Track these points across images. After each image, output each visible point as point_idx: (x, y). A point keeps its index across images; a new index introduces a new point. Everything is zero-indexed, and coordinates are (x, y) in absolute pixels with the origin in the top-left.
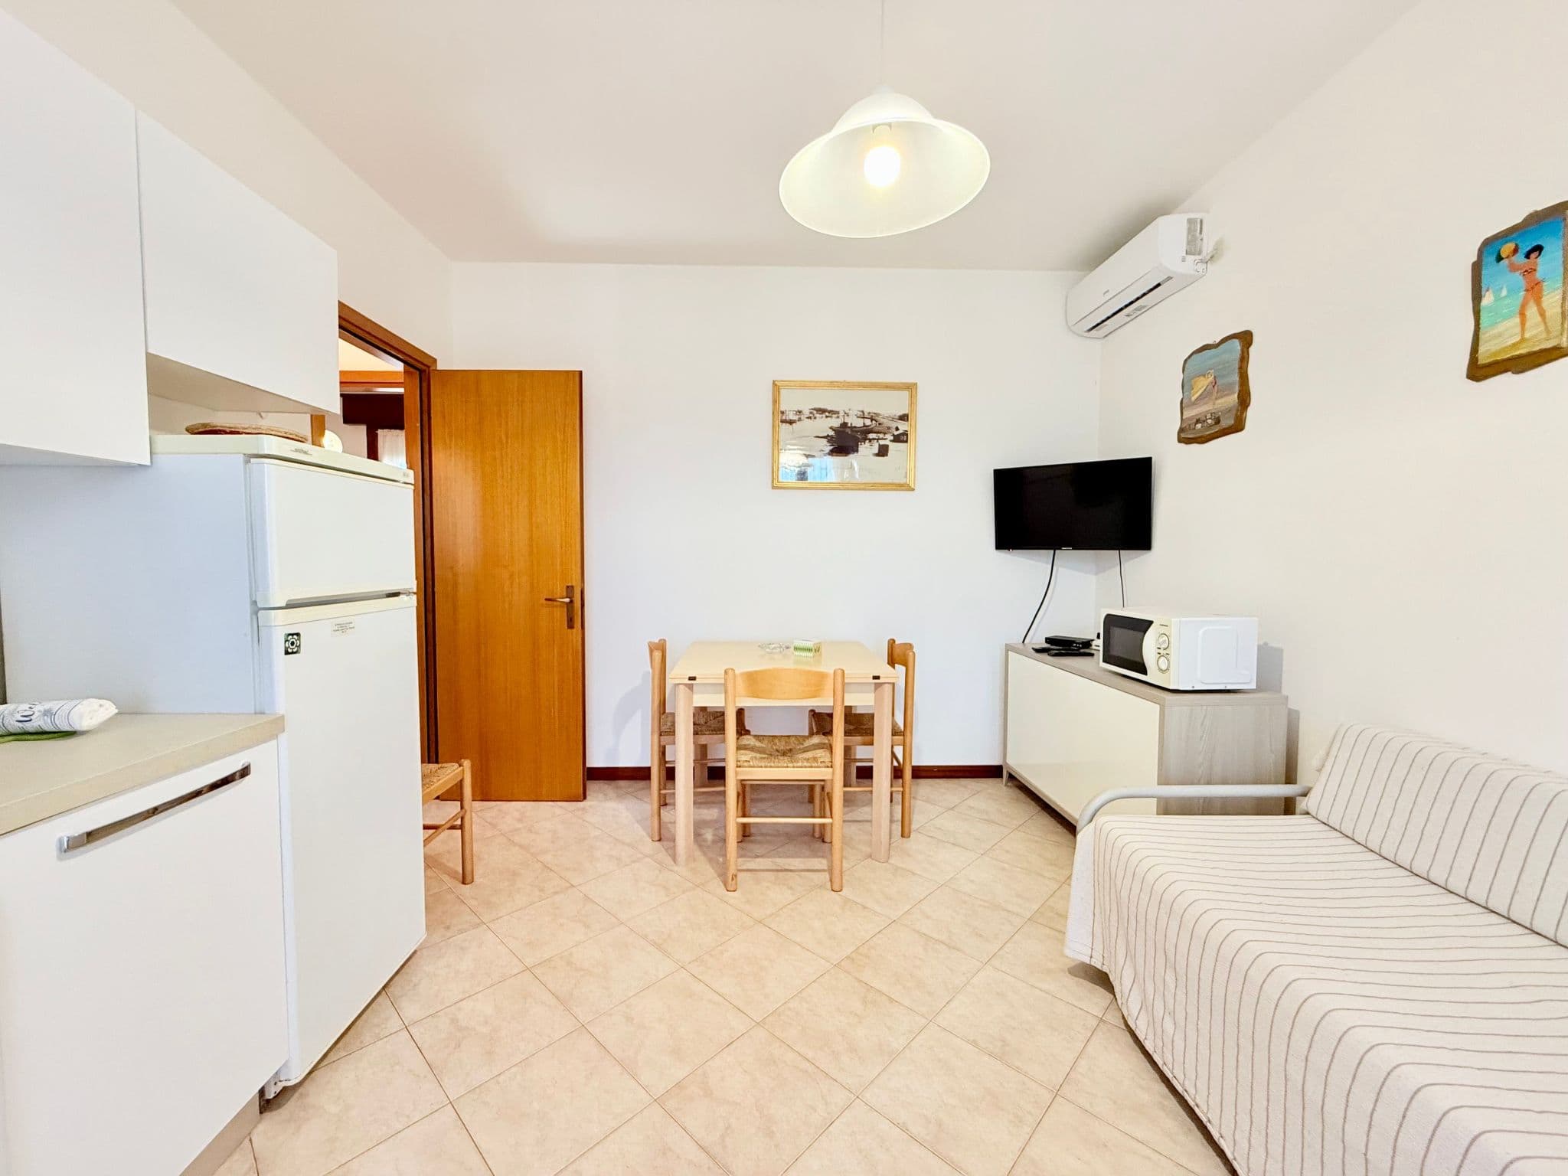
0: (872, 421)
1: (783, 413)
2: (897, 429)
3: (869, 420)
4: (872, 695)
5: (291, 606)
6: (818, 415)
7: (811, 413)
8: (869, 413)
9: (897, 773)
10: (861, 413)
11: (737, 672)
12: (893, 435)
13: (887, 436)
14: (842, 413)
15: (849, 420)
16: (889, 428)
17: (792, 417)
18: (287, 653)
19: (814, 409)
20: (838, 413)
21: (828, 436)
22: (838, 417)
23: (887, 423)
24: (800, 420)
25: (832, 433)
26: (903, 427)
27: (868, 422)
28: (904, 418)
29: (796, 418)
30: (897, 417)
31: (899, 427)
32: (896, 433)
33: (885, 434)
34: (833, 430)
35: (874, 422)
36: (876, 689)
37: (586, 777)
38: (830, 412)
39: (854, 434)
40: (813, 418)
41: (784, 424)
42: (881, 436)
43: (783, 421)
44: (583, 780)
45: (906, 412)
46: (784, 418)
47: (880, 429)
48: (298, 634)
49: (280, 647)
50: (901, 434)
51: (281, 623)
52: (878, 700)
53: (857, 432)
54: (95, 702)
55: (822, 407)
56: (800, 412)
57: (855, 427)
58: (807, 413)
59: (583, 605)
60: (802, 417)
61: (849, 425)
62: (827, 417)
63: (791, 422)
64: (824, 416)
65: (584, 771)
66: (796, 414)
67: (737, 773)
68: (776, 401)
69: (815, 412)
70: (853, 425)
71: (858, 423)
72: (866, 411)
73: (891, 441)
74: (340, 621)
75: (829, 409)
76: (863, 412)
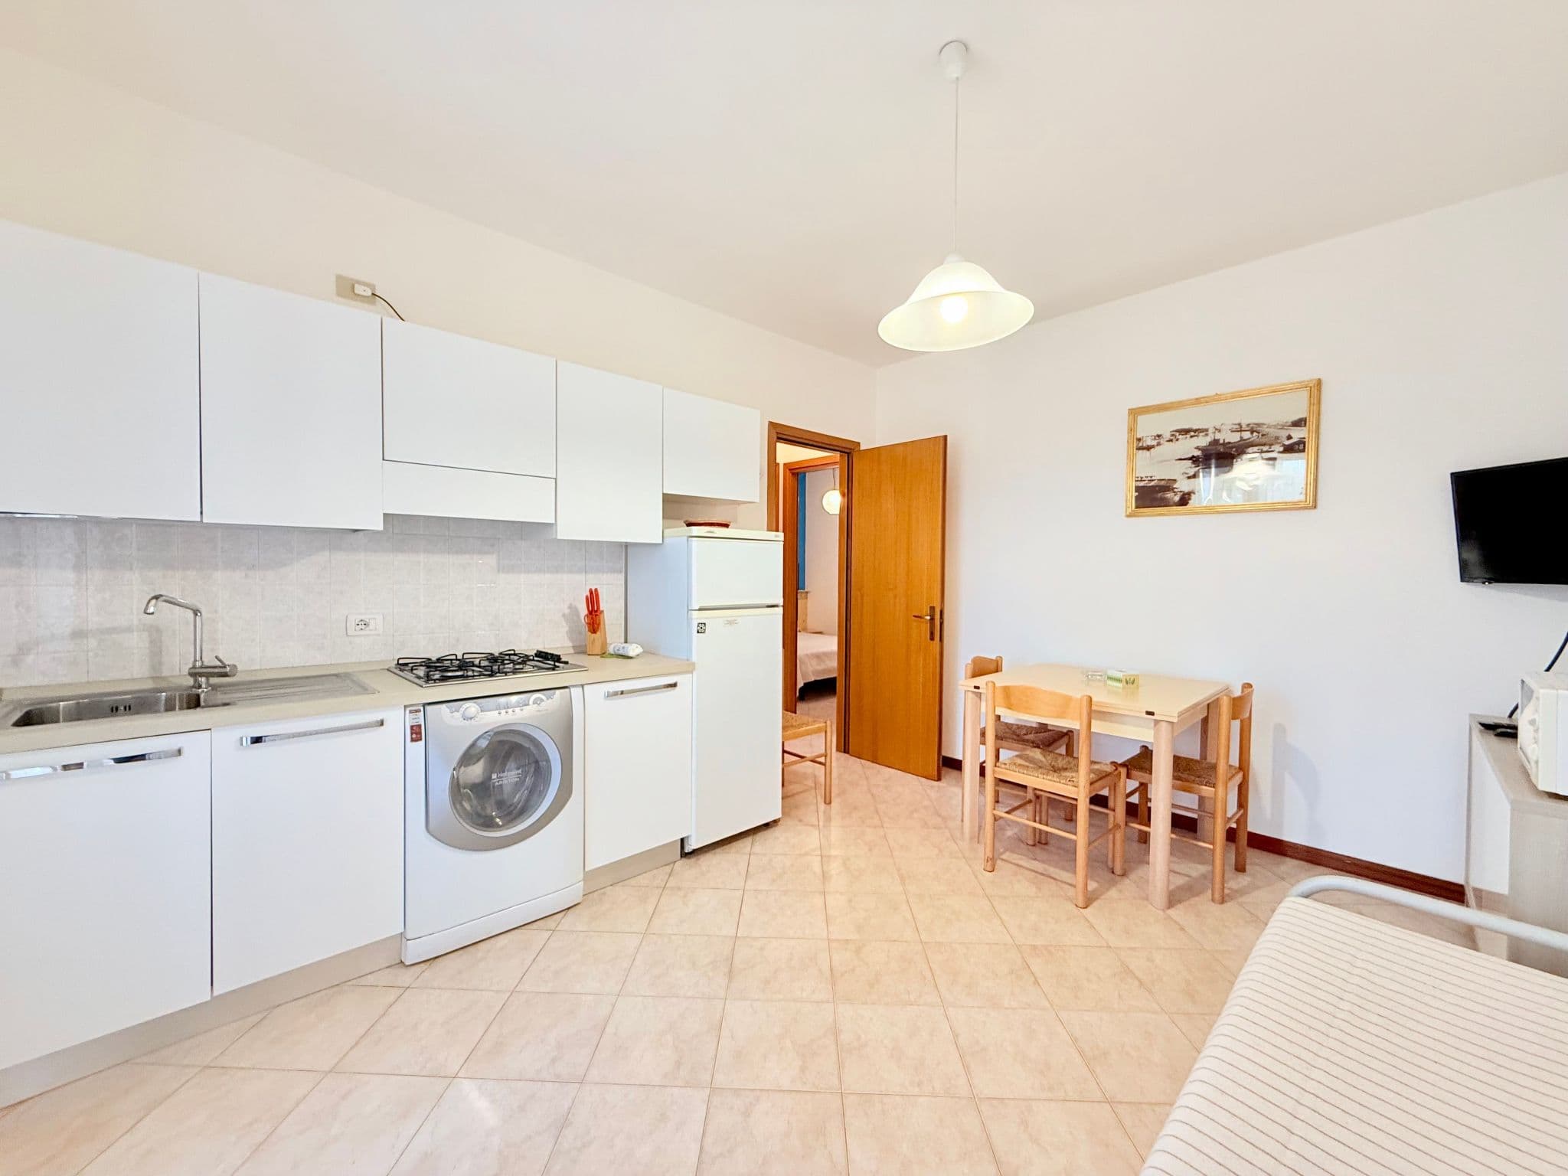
0: (1252, 433)
1: (1139, 440)
2: (1289, 437)
3: (1249, 433)
4: (1152, 732)
5: (700, 610)
6: (1181, 437)
7: (1173, 435)
8: (1248, 425)
9: (1231, 835)
10: (1238, 427)
11: (997, 685)
12: (1284, 445)
13: (1273, 448)
14: (1211, 430)
15: (1220, 436)
16: (1277, 438)
17: (1149, 442)
18: (698, 632)
19: (1177, 431)
20: (1207, 430)
21: (1193, 457)
22: (1207, 435)
23: (1273, 432)
24: (1159, 444)
25: (1198, 453)
26: (1297, 434)
27: (1247, 435)
28: (1299, 423)
29: (1154, 443)
30: (1290, 424)
31: (1292, 435)
32: (1287, 443)
33: (1271, 445)
34: (1199, 449)
35: (1255, 434)
36: (1155, 725)
37: (941, 762)
38: (1195, 431)
39: (1228, 451)
40: (1174, 440)
41: (1140, 451)
42: (1265, 448)
43: (1139, 449)
44: (938, 767)
45: (1304, 416)
46: (1140, 444)
47: (1264, 440)
48: (705, 624)
49: (695, 629)
50: (1295, 443)
51: (697, 617)
52: (1156, 736)
53: (1232, 448)
54: (635, 645)
55: (1186, 427)
56: (1159, 436)
57: (1229, 443)
58: (1167, 436)
59: (942, 624)
60: (1162, 441)
61: (1221, 442)
62: (1192, 437)
63: (1149, 448)
64: (1188, 436)
65: (938, 760)
66: (1155, 439)
67: (994, 772)
68: (1131, 430)
69: (1177, 434)
70: (1226, 441)
71: (1234, 438)
72: (1244, 424)
73: (1280, 452)
74: (729, 619)
75: (1195, 427)
76: (1240, 424)
